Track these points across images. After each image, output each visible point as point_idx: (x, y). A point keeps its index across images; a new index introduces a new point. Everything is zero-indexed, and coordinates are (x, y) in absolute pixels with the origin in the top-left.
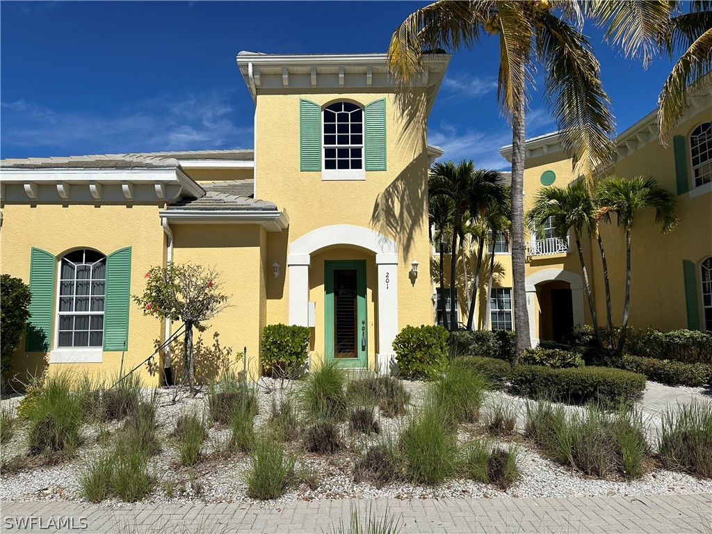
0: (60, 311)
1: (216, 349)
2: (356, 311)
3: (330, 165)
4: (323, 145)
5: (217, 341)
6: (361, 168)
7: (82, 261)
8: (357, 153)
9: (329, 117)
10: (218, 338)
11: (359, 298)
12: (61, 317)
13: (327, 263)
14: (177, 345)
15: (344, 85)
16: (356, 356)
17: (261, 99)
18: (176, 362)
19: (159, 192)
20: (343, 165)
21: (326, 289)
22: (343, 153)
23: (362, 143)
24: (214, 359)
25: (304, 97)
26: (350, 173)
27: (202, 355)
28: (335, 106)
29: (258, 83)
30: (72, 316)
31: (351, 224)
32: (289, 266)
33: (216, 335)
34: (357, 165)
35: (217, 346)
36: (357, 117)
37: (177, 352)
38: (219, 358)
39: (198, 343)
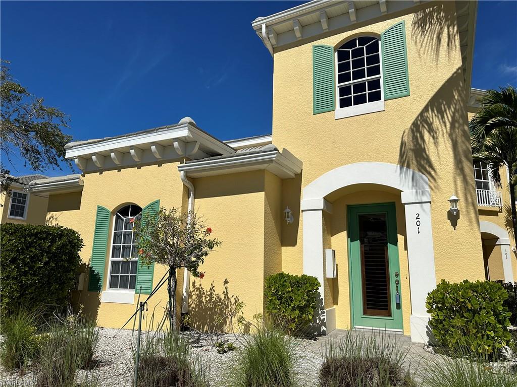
0: (112, 257)
1: (225, 297)
2: (388, 262)
3: (345, 103)
4: (337, 84)
5: (226, 288)
6: (380, 99)
7: (128, 216)
8: (375, 84)
9: (342, 56)
10: (228, 285)
11: (390, 246)
12: (113, 262)
13: (350, 208)
14: (194, 291)
15: (357, 20)
16: (390, 315)
17: (277, 57)
18: (193, 308)
19: (177, 149)
20: (360, 100)
21: (349, 236)
22: (359, 87)
23: (380, 74)
24: (223, 307)
25: (316, 43)
26: (368, 106)
27: (213, 302)
28: (349, 43)
29: (274, 42)
30: (120, 261)
31: (369, 160)
32: (302, 211)
33: (226, 282)
34: (375, 97)
35: (226, 294)
36: (374, 48)
37: (194, 297)
38: (227, 307)
39: (211, 289)
